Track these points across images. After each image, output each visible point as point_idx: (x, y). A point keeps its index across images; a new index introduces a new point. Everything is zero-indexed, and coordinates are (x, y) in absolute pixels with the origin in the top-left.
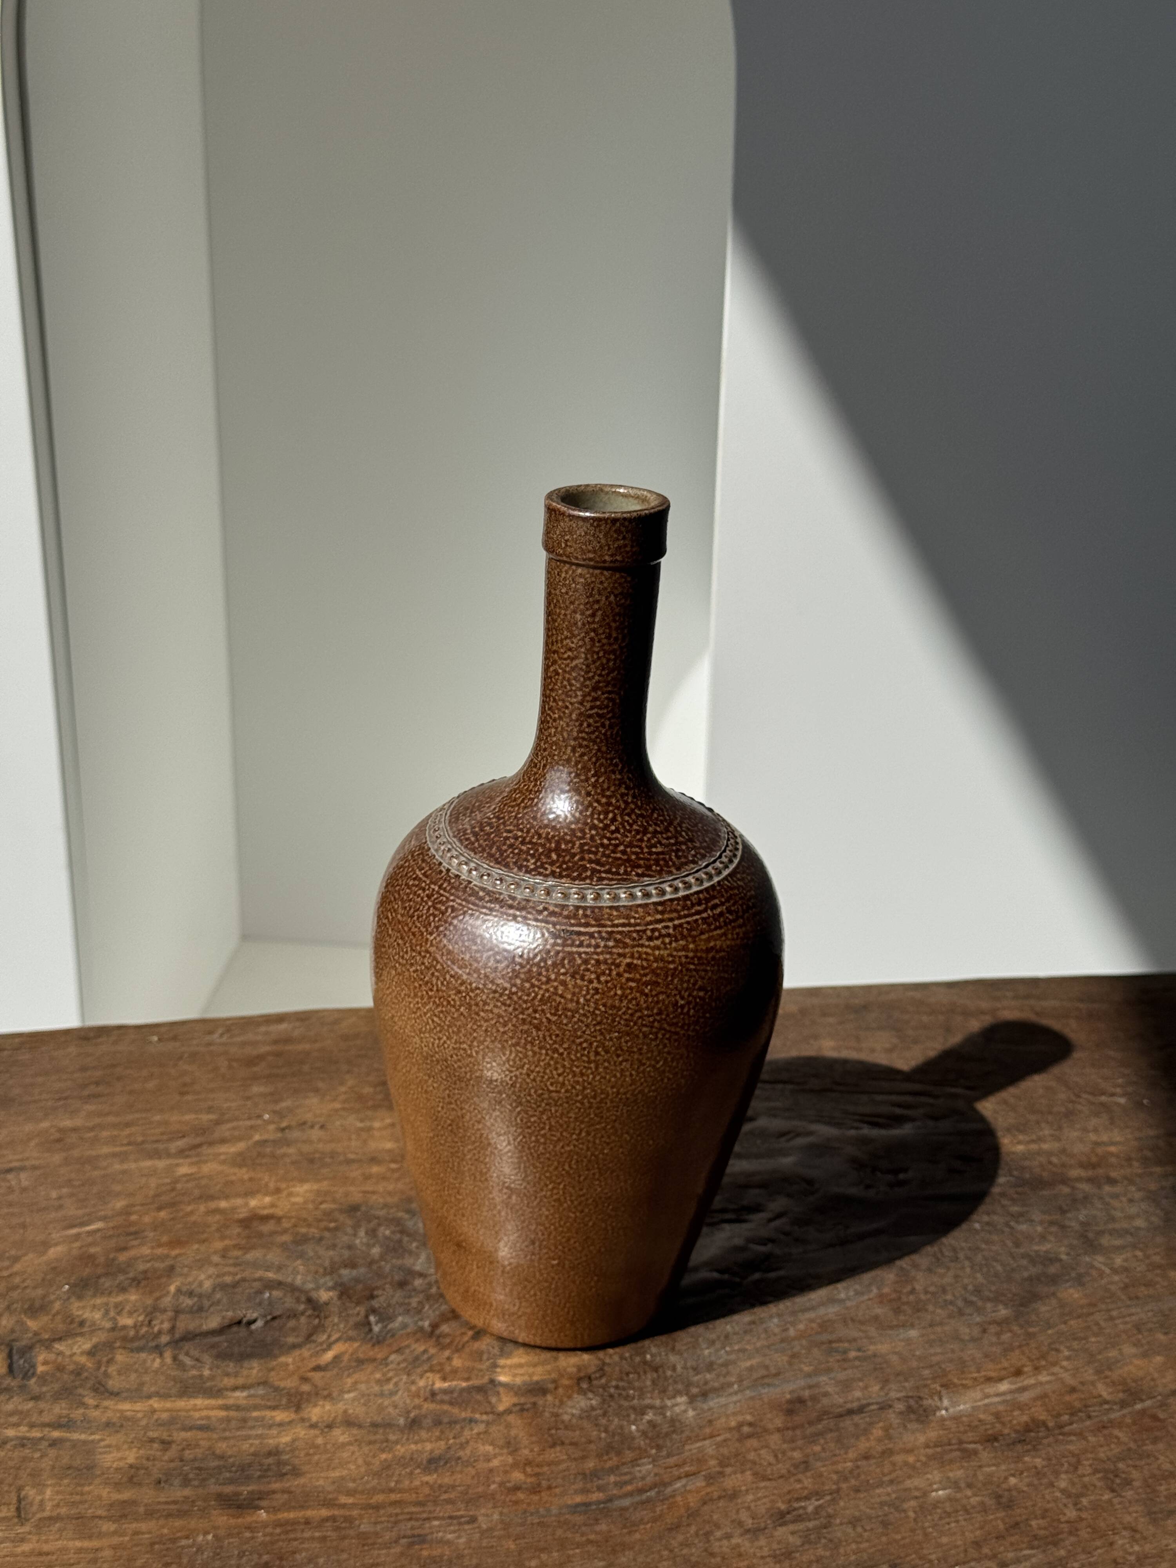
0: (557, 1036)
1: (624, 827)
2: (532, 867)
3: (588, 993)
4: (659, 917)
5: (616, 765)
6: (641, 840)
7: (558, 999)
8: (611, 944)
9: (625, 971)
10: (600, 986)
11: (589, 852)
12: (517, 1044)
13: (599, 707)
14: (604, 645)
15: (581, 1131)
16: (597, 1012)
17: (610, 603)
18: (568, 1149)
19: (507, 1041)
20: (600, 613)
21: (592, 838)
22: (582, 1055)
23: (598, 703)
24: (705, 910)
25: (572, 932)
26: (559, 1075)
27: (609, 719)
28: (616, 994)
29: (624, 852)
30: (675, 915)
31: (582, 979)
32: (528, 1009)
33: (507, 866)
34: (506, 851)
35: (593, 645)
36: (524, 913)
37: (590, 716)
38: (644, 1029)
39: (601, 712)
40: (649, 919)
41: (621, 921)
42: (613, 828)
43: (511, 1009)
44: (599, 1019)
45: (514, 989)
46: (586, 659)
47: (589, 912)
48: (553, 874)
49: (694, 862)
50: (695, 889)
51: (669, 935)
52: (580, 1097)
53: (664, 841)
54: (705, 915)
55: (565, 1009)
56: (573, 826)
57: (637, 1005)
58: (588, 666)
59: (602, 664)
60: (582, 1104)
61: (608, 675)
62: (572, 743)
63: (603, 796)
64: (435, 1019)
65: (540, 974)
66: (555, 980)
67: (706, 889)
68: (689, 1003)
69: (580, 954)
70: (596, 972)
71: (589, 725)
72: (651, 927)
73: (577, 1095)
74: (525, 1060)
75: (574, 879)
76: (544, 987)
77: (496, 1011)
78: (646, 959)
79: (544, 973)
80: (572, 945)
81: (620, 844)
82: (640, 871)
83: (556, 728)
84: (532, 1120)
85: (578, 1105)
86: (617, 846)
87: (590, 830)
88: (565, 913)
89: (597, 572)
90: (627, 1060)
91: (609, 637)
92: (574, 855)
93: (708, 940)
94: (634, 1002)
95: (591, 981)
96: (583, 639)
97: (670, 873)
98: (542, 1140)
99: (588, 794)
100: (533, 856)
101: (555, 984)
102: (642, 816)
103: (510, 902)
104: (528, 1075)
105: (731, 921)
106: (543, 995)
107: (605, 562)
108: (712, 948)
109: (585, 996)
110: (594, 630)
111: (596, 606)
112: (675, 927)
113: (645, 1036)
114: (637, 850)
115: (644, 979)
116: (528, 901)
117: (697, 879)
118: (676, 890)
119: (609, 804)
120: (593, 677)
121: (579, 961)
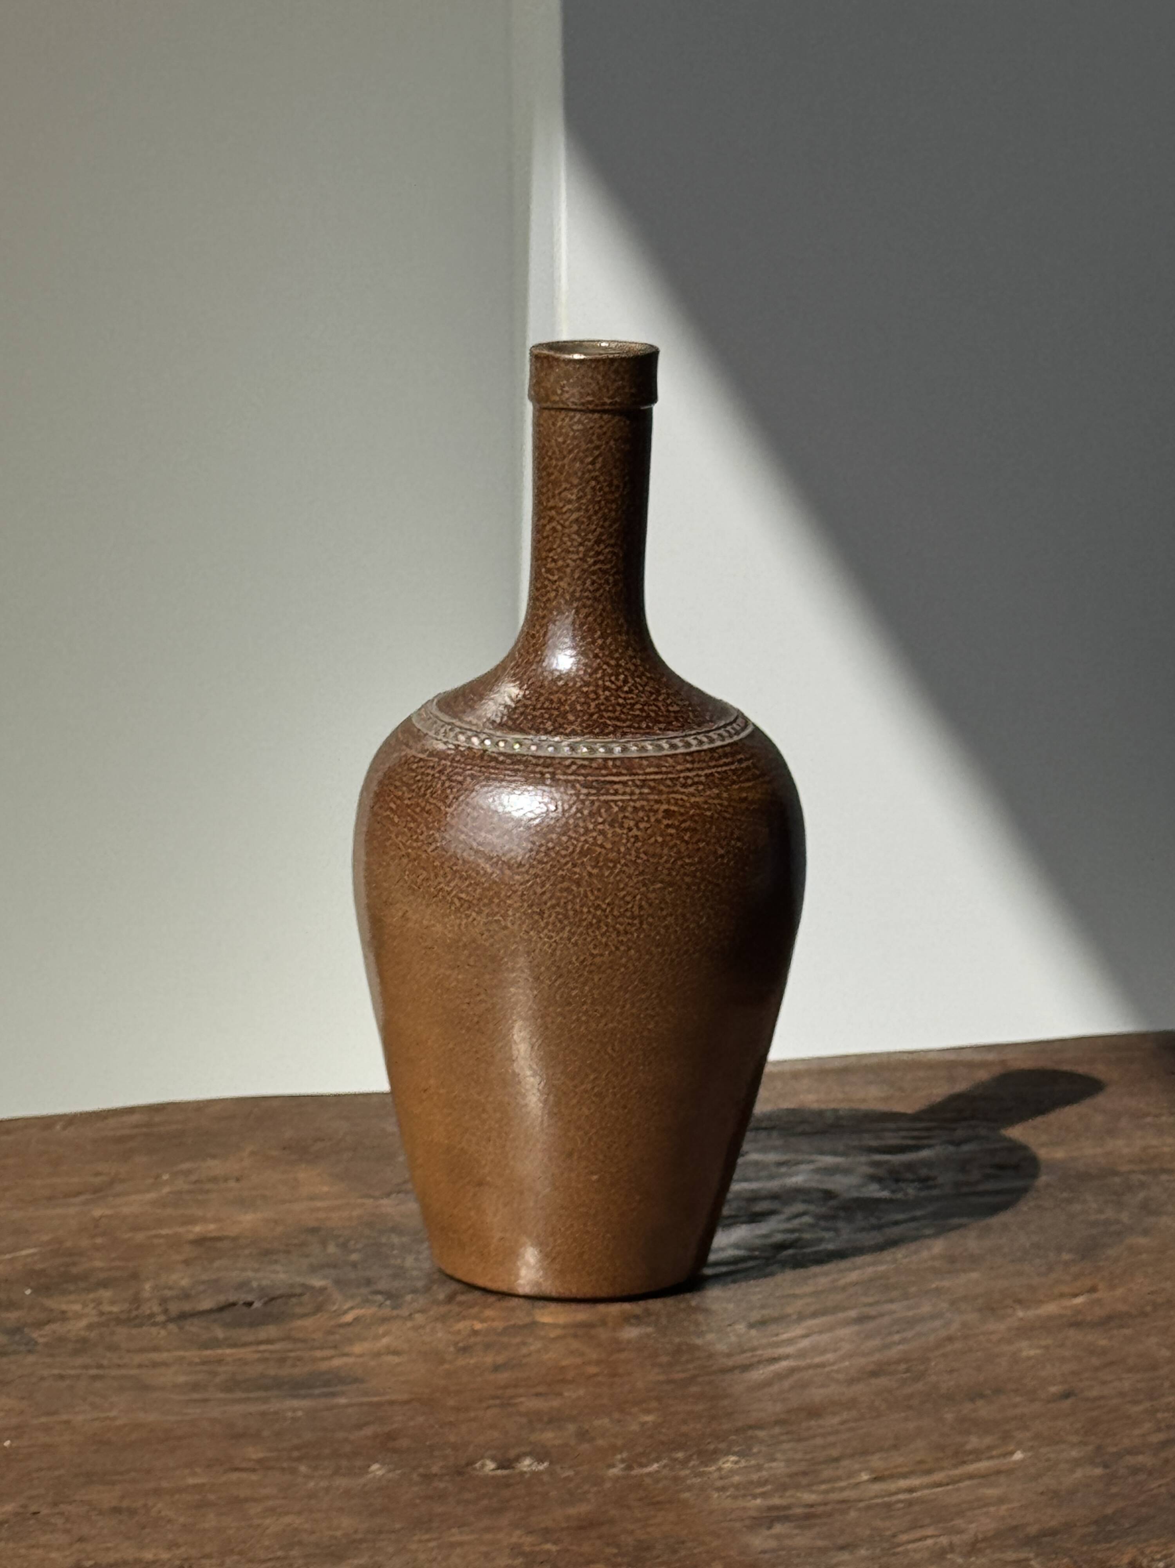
0: (599, 890)
1: (637, 688)
2: (550, 728)
3: (628, 841)
4: (689, 766)
5: (621, 626)
6: (656, 700)
7: (598, 849)
8: (646, 791)
9: (664, 817)
10: (639, 833)
11: (607, 711)
12: (558, 905)
13: (602, 562)
14: (605, 493)
15: (625, 1001)
16: (639, 861)
17: (611, 448)
18: (611, 1025)
19: (545, 903)
20: (600, 459)
21: (607, 699)
22: (626, 910)
23: (601, 557)
24: (732, 763)
25: (604, 782)
26: (603, 935)
27: (613, 575)
28: (656, 841)
29: (642, 710)
30: (704, 765)
31: (621, 826)
32: (566, 864)
33: (522, 731)
34: (517, 719)
35: (594, 496)
36: (551, 770)
37: (594, 573)
38: (688, 879)
39: (605, 567)
40: (679, 768)
41: (652, 770)
42: (626, 689)
43: (548, 866)
44: (641, 868)
45: (550, 845)
46: (587, 511)
47: (618, 763)
48: (574, 733)
49: (712, 721)
50: (719, 743)
51: (701, 783)
52: (624, 960)
53: (680, 703)
54: (733, 767)
55: (607, 860)
56: (585, 689)
57: (679, 852)
58: (589, 518)
59: (604, 514)
60: (626, 968)
61: (610, 526)
62: (575, 605)
63: (612, 658)
64: (463, 896)
65: (577, 826)
66: (594, 830)
67: (729, 745)
68: (728, 852)
69: (615, 802)
70: (633, 819)
71: (593, 583)
72: (682, 775)
73: (621, 958)
74: (566, 922)
75: (597, 735)
76: (583, 839)
77: (532, 871)
78: (682, 806)
79: (581, 824)
80: (607, 793)
81: (637, 703)
82: (662, 726)
83: (556, 590)
84: (574, 993)
85: (622, 970)
86: (633, 705)
87: (604, 691)
88: (594, 765)
89: (596, 416)
90: (671, 915)
91: (610, 485)
92: (592, 715)
93: (741, 789)
94: (675, 850)
95: (630, 829)
96: (583, 490)
97: (692, 729)
98: (584, 1018)
99: (596, 656)
100: (549, 719)
101: (594, 834)
102: (651, 678)
103: (534, 761)
104: (569, 939)
105: (758, 777)
106: (582, 847)
107: (604, 404)
108: (746, 799)
109: (625, 845)
110: (595, 478)
111: (596, 453)
112: (706, 776)
113: (689, 888)
114: (654, 708)
115: (683, 825)
116: (553, 758)
117: (719, 735)
118: (701, 743)
119: (618, 666)
120: (595, 530)
121: (616, 809)
